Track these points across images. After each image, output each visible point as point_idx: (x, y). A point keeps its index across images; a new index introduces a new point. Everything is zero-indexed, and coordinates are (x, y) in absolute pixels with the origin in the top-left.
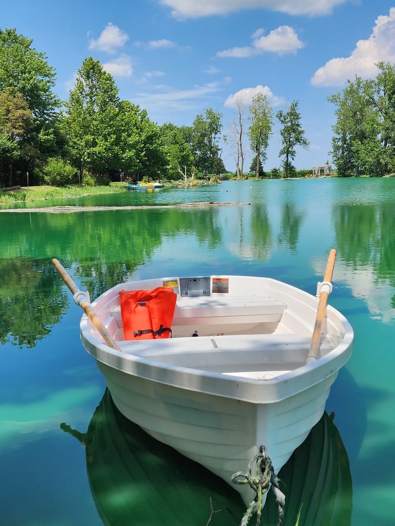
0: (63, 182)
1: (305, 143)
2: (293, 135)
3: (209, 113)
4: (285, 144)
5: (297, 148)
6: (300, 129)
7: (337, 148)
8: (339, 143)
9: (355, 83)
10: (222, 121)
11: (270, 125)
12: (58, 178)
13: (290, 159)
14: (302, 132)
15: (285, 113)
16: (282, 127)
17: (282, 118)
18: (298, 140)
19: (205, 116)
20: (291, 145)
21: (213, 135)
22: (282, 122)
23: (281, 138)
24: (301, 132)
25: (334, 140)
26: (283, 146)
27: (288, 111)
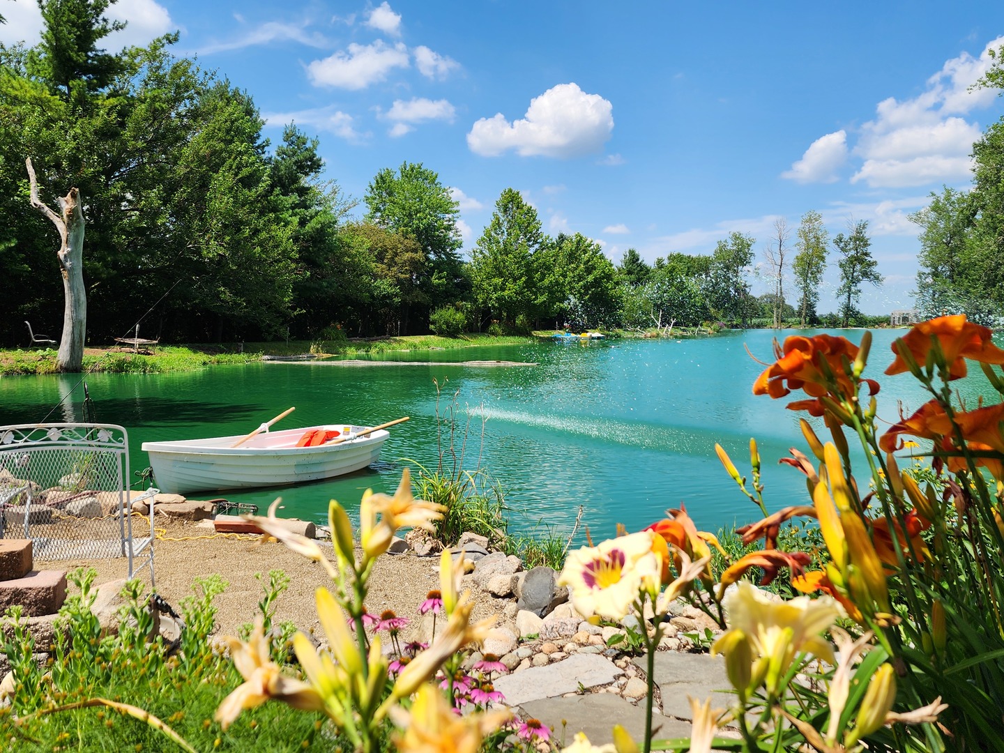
0: (451, 332)
1: (877, 278)
2: (858, 267)
3: (736, 237)
4: (845, 280)
5: (864, 284)
6: (868, 259)
7: (924, 287)
8: (927, 280)
9: (943, 197)
10: (753, 249)
11: (824, 255)
12: (444, 327)
13: (853, 302)
14: (874, 263)
15: (846, 237)
16: (843, 257)
17: (842, 245)
18: (865, 274)
19: (730, 242)
20: (855, 281)
21: (740, 267)
22: (843, 249)
23: (840, 271)
24: (871, 264)
25: (920, 277)
26: (843, 283)
27: (851, 235)
